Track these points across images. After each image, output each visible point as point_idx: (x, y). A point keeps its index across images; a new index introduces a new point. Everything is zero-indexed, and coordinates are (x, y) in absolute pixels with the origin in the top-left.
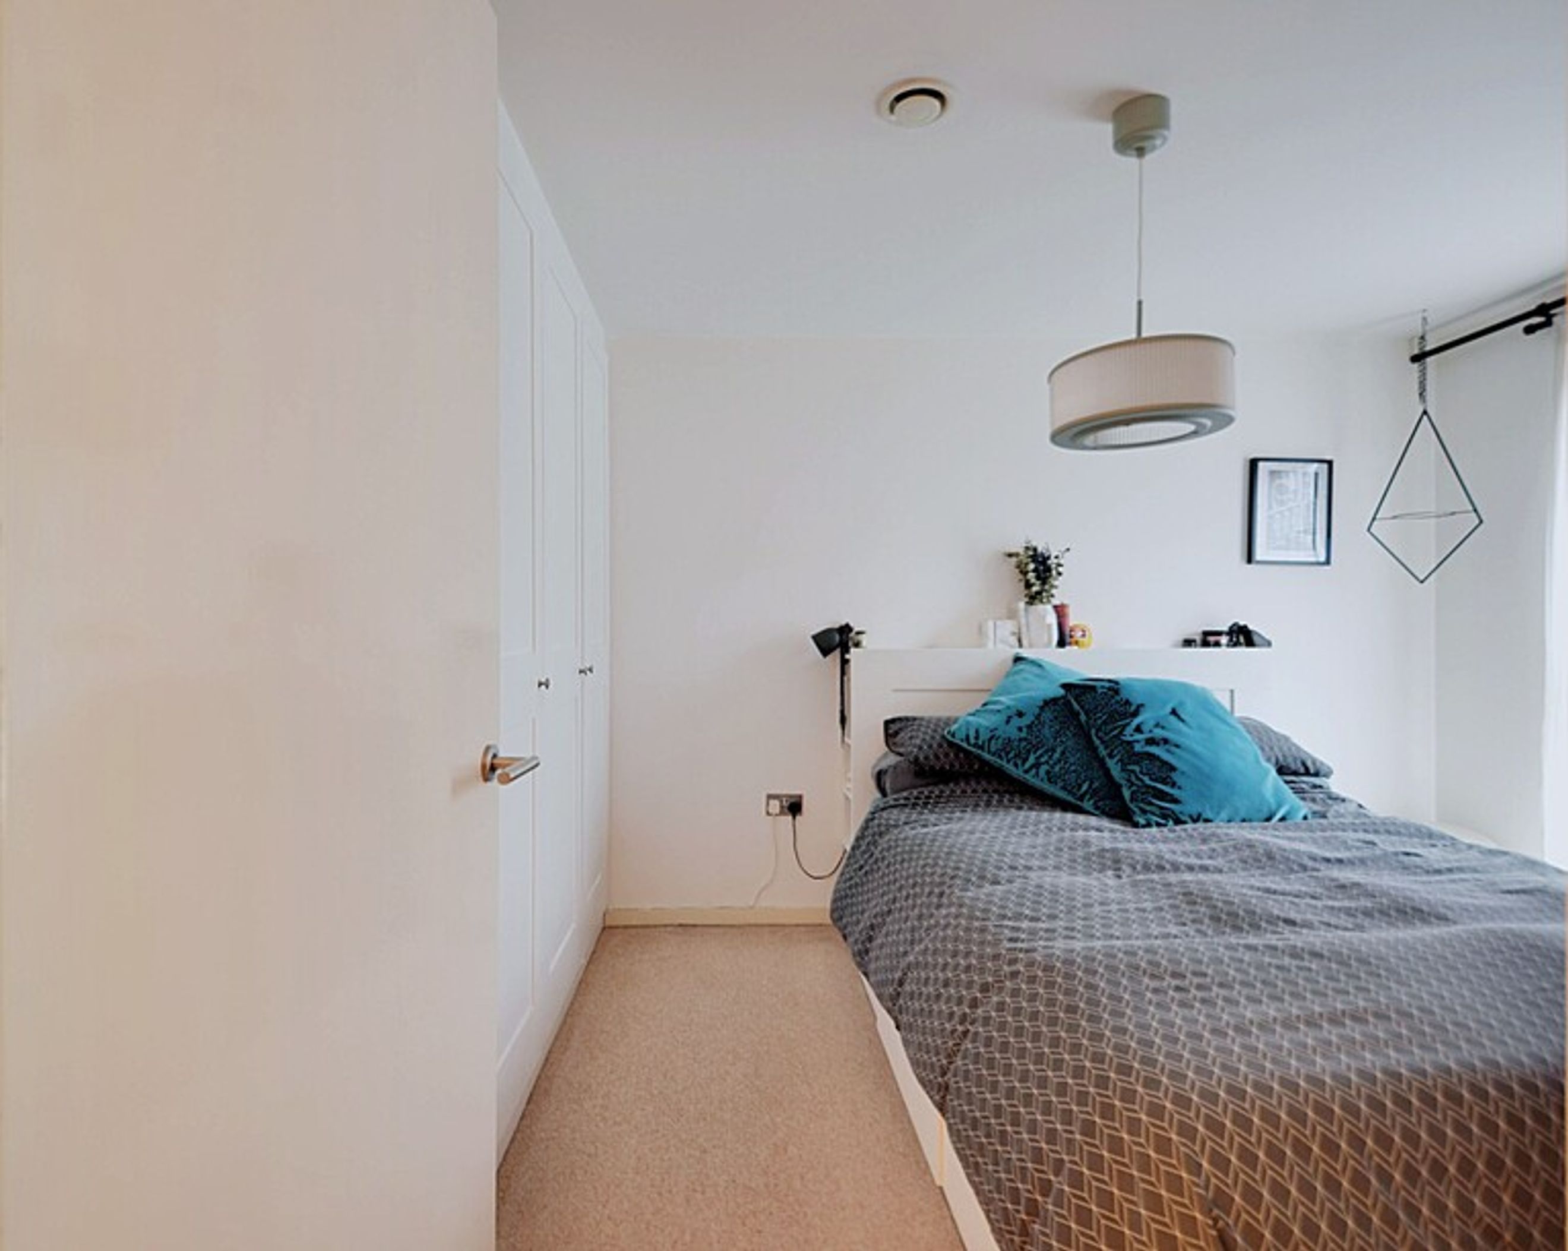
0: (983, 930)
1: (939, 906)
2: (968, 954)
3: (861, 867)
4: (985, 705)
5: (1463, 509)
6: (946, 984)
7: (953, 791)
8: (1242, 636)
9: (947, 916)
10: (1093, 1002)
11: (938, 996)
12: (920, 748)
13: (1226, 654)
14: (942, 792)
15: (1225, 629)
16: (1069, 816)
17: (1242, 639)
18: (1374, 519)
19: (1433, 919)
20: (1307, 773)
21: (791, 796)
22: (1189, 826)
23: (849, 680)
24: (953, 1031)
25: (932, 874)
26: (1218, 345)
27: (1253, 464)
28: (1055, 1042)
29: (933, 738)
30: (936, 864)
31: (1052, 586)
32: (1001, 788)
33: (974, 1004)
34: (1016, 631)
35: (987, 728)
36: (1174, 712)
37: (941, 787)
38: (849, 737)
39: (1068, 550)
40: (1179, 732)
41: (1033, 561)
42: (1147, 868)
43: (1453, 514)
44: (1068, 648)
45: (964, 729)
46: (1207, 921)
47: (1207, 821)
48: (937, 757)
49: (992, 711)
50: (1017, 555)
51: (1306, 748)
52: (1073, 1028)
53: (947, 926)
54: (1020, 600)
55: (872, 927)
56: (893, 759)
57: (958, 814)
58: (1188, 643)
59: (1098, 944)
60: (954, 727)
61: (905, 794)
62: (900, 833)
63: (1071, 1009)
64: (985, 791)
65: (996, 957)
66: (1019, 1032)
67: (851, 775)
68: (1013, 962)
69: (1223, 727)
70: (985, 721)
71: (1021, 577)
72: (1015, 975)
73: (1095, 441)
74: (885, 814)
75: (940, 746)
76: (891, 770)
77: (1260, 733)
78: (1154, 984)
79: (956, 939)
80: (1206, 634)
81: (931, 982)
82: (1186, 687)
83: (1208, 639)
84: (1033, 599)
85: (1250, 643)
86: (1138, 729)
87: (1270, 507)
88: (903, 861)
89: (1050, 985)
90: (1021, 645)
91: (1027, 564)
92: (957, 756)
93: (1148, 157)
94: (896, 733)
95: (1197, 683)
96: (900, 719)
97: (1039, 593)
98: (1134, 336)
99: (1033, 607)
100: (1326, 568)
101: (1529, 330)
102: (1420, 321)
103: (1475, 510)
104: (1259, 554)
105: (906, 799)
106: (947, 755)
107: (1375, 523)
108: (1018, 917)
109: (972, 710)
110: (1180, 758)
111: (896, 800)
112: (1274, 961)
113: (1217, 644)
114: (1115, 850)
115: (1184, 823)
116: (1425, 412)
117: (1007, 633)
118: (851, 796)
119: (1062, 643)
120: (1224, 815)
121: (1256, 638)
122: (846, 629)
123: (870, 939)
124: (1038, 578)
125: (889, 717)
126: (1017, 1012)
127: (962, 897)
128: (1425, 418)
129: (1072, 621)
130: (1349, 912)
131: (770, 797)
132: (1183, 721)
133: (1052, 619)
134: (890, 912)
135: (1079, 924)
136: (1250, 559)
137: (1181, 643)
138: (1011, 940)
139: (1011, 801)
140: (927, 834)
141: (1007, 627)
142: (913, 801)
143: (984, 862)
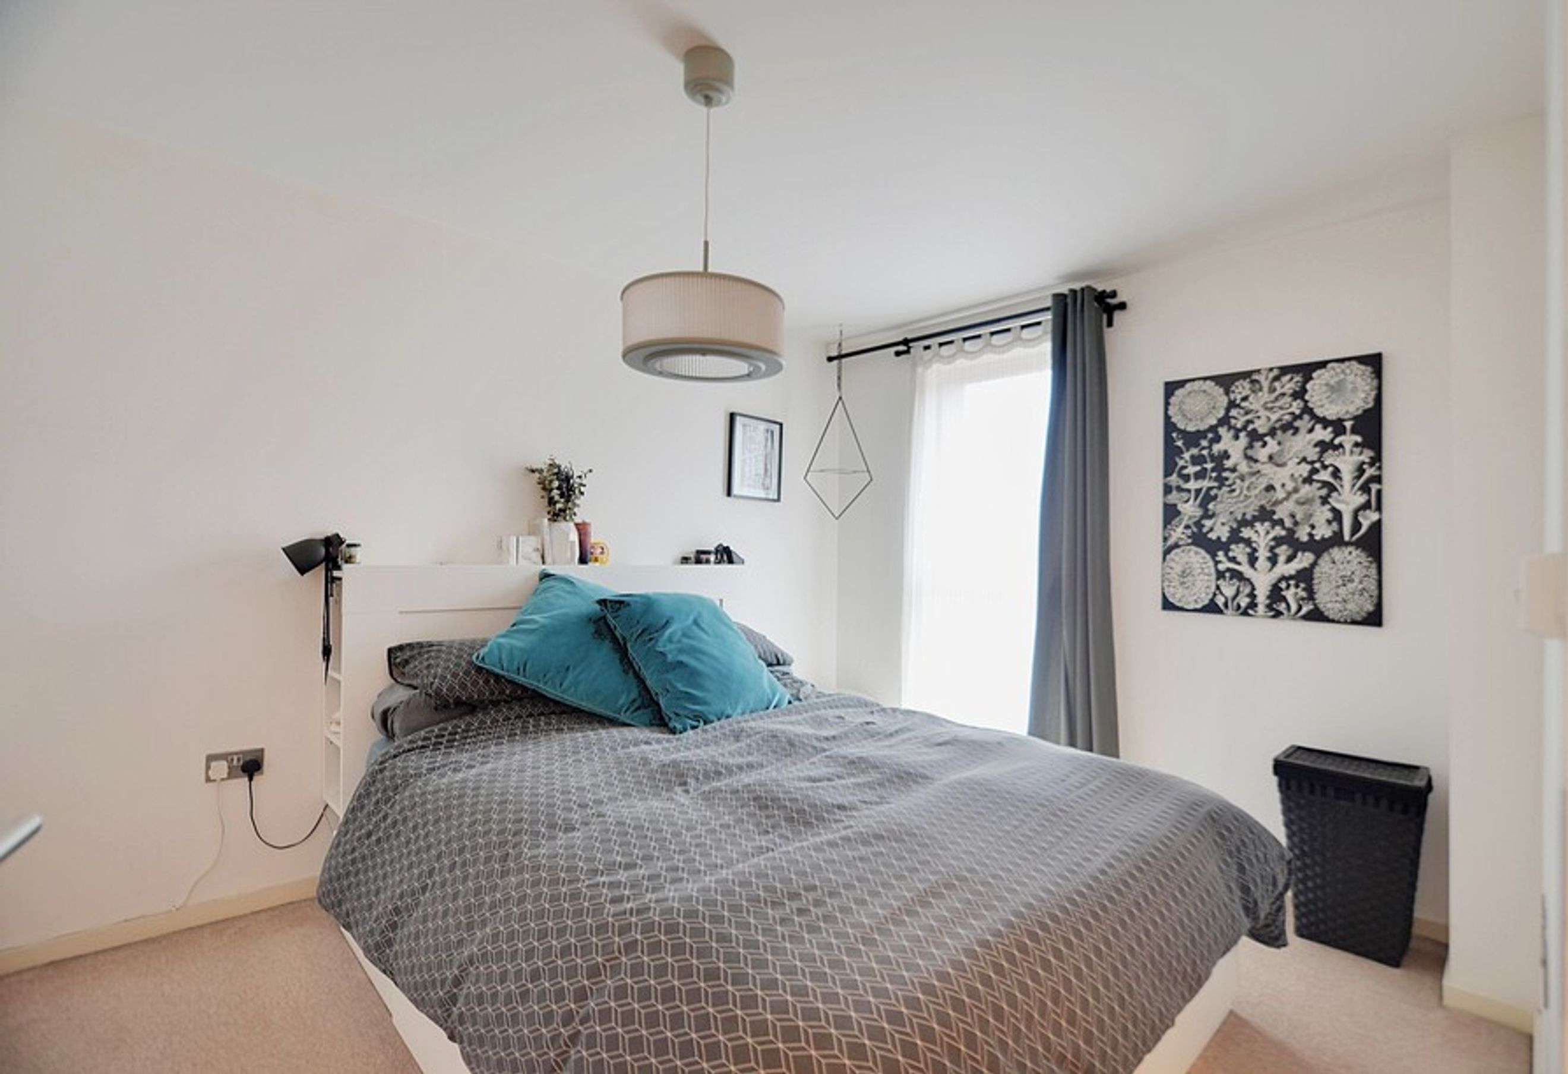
0: (575, 896)
1: (504, 874)
2: (561, 932)
3: (369, 835)
4: (514, 625)
5: (859, 469)
6: (535, 976)
7: (482, 722)
8: (725, 555)
9: (520, 885)
10: (732, 958)
11: (525, 995)
12: (443, 678)
13: (713, 570)
14: (469, 724)
15: (712, 549)
16: (615, 732)
17: (725, 558)
18: (808, 471)
19: (920, 780)
20: (778, 664)
21: (243, 753)
22: (716, 724)
23: (339, 602)
24: (554, 1039)
25: (486, 833)
26: (776, 299)
27: (732, 417)
28: (703, 1023)
29: (457, 665)
30: (488, 821)
31: (575, 505)
32: (536, 712)
33: (581, 995)
34: (540, 547)
35: (521, 649)
36: (696, 622)
37: (468, 718)
38: (339, 670)
39: (591, 471)
40: (701, 640)
41: (558, 479)
42: (707, 776)
43: (855, 472)
44: (590, 564)
45: (496, 652)
46: (783, 823)
47: (728, 717)
48: (463, 686)
49: (525, 631)
50: (541, 471)
51: (777, 644)
52: (720, 999)
53: (522, 900)
54: (544, 517)
55: (397, 911)
56: (402, 694)
57: (493, 748)
58: (685, 560)
59: (708, 880)
60: (483, 652)
61: (423, 733)
62: (426, 785)
63: (712, 975)
64: (519, 717)
65: (602, 928)
66: (652, 1020)
67: (338, 715)
68: (625, 930)
69: (730, 632)
70: (518, 642)
71: (544, 493)
72: (631, 947)
73: (661, 366)
74: (399, 762)
75: (467, 673)
76: (402, 707)
77: (750, 634)
78: (778, 914)
79: (540, 915)
80: (699, 552)
81: (511, 976)
82: (700, 600)
83: (700, 558)
84: (556, 516)
85: (731, 561)
86: (670, 640)
87: (743, 454)
88: (437, 821)
89: (678, 949)
90: (544, 563)
91: (551, 482)
92: (487, 682)
93: (714, 110)
94: (406, 662)
95: (706, 596)
96: (410, 646)
97: (563, 510)
98: (701, 269)
99: (556, 524)
100: (777, 504)
101: (898, 354)
102: (838, 333)
103: (869, 471)
104: (736, 491)
105: (425, 739)
106: (475, 683)
107: (810, 474)
108: (611, 867)
109: (503, 632)
110: (702, 662)
111: (411, 742)
112: (856, 854)
113: (708, 561)
114: (675, 764)
115: (712, 722)
116: (840, 398)
117: (530, 549)
118: (340, 744)
119: (583, 560)
120: (739, 710)
121: (735, 558)
122: (333, 543)
123: (394, 926)
124: (562, 495)
125: (394, 643)
126: (644, 994)
127: (536, 857)
128: (840, 404)
129: (594, 538)
130: (870, 786)
131: (211, 758)
132: (703, 630)
133: (574, 537)
134: (424, 889)
135: (678, 860)
136: (729, 494)
137: (679, 560)
138: (614, 901)
139: (548, 724)
140: (464, 781)
141: (529, 544)
142: (433, 740)
143: (549, 805)
